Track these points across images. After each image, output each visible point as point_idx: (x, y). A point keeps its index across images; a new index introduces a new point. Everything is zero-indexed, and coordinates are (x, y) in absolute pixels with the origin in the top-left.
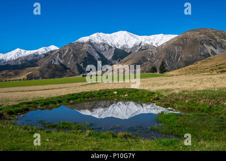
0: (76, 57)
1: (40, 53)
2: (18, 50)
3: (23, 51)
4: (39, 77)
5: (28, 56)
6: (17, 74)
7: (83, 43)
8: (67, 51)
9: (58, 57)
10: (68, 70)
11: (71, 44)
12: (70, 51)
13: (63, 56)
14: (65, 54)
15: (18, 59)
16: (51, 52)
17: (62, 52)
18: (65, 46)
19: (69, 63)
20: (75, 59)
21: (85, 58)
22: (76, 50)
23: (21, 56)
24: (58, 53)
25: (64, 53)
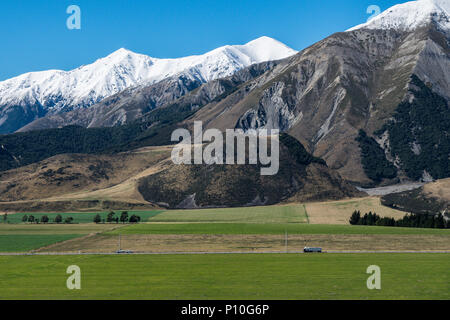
0: (358, 100)
1: (207, 75)
2: (120, 55)
3: (139, 59)
4: (184, 194)
5: (156, 88)
6: (100, 174)
7: (399, 35)
8: (318, 74)
9: (277, 98)
10: (312, 168)
11: (340, 40)
12: (333, 69)
13: (301, 95)
14: (311, 85)
15: (115, 100)
16: (255, 71)
17: (299, 76)
18: (314, 49)
19: (325, 129)
20: (353, 112)
21: (404, 107)
22: (362, 68)
23: (129, 83)
24: (279, 78)
25: (307, 78)
